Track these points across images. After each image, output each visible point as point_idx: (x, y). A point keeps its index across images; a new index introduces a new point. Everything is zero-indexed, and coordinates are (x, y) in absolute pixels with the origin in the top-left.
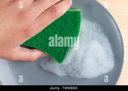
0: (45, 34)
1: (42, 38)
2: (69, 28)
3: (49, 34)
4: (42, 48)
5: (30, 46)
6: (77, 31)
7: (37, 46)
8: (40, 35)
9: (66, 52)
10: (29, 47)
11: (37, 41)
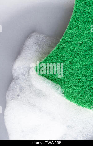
0: (86, 51)
1: (81, 44)
2: (91, 91)
3: (85, 57)
4: (64, 42)
5: (69, 24)
6: (85, 103)
7: (69, 35)
8: (85, 42)
9: (52, 80)
10: (69, 22)
11: (76, 35)
